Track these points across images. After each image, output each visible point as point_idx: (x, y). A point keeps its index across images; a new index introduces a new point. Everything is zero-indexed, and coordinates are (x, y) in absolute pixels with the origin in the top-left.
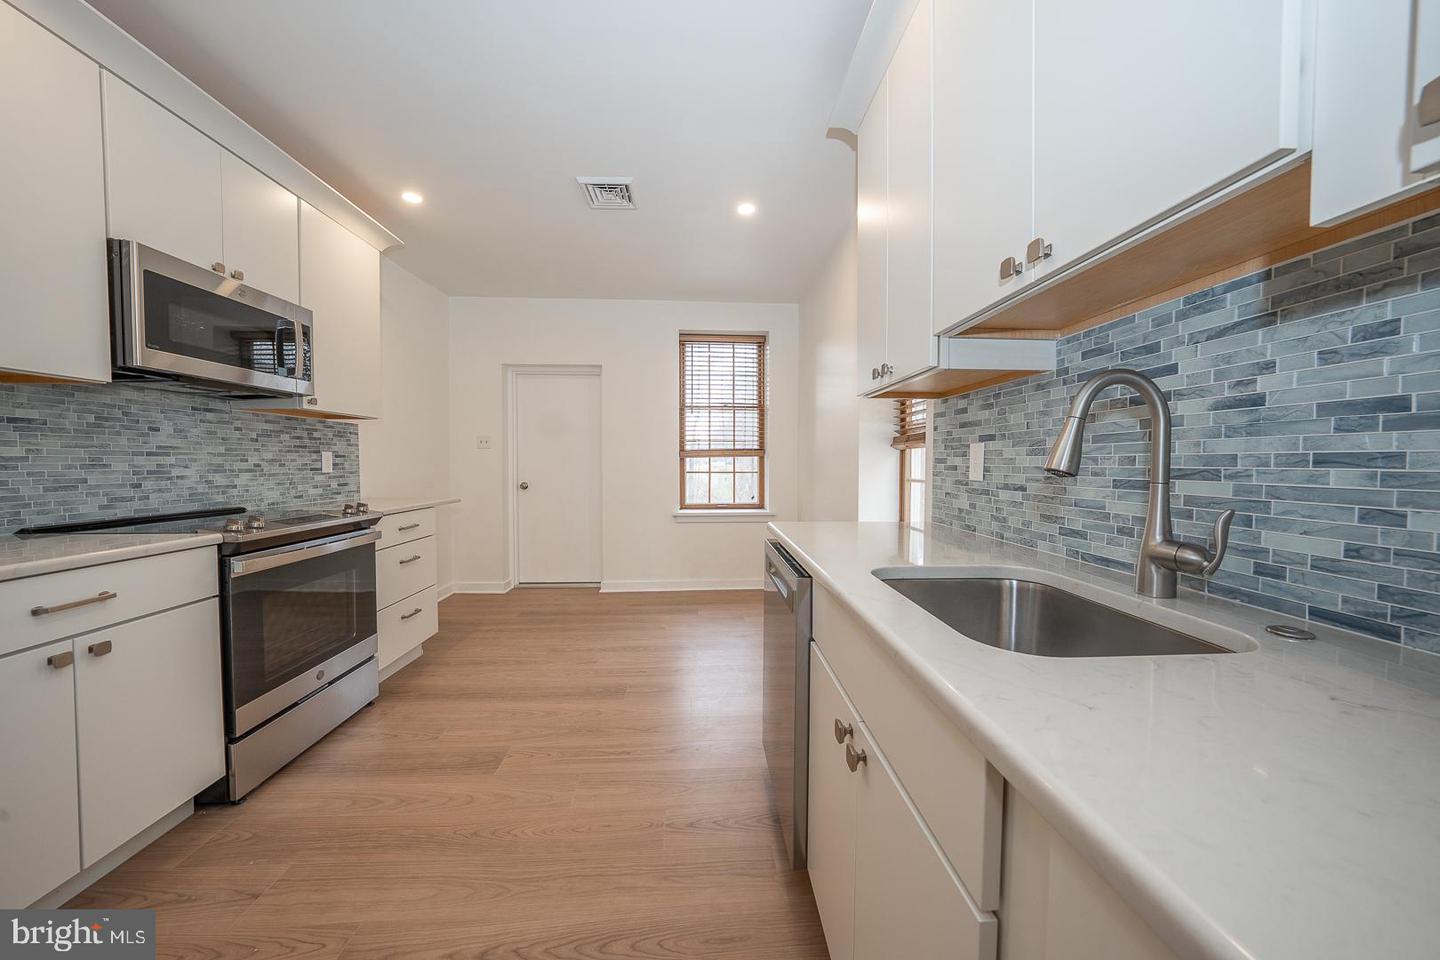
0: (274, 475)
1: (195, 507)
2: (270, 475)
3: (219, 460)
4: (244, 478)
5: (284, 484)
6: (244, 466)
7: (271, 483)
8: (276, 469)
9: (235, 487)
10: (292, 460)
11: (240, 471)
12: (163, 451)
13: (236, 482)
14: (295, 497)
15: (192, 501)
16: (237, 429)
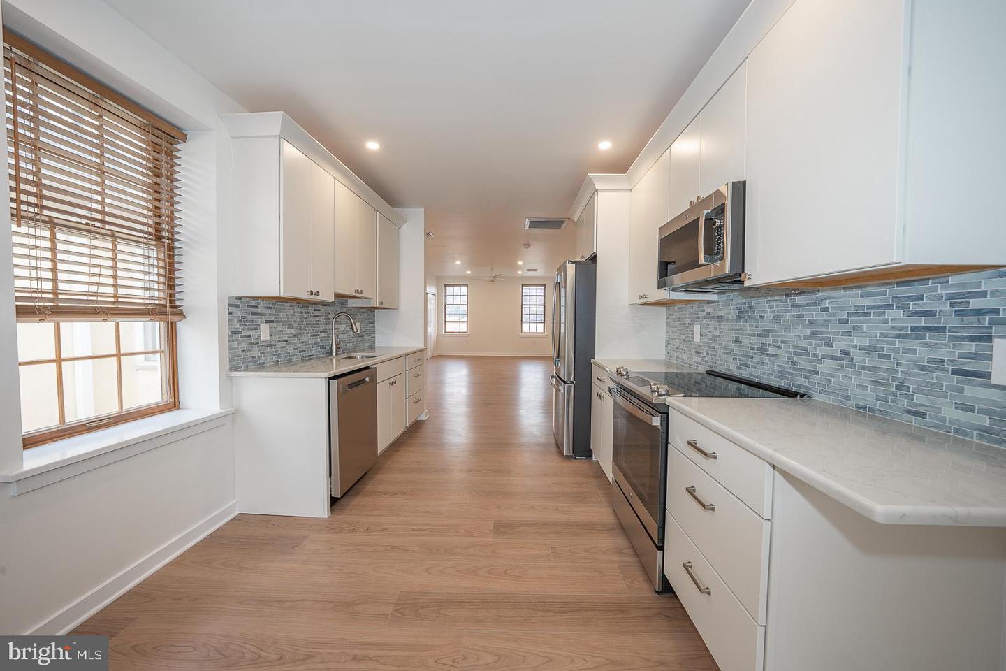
0: (871, 369)
1: (781, 383)
2: (863, 368)
3: (804, 343)
4: (827, 366)
5: (887, 385)
6: (829, 351)
7: (864, 377)
8: (872, 360)
9: (817, 373)
10: (906, 351)
11: (824, 357)
12: (766, 333)
13: (819, 368)
14: (908, 412)
15: (781, 377)
16: (825, 309)
